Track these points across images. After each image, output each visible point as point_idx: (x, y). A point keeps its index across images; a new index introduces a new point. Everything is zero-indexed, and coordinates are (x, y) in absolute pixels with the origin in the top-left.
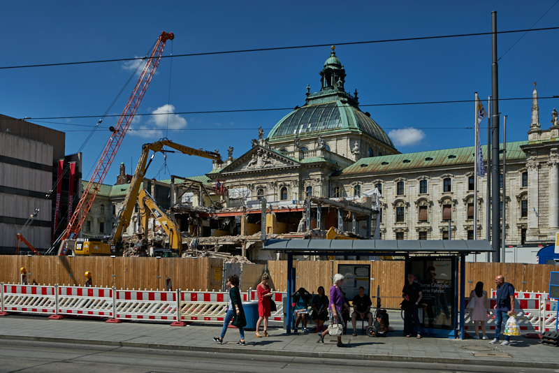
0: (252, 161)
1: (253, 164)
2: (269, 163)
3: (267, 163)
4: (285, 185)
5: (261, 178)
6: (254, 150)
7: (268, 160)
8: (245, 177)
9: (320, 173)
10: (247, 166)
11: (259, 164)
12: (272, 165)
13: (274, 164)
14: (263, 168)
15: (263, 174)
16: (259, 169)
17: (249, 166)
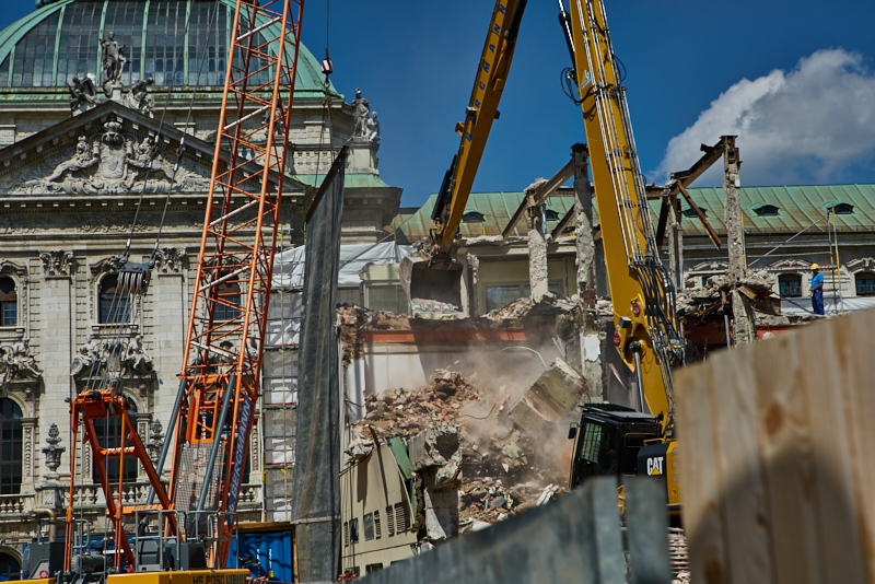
0: (74, 162)
1: (79, 172)
2: (160, 174)
3: (145, 173)
4: (234, 264)
5: (115, 230)
6: (88, 123)
7: (156, 165)
8: (47, 224)
9: (373, 229)
10: (46, 181)
11: (111, 175)
12: (165, 184)
13: (180, 179)
14: (129, 191)
15: (124, 217)
16: (116, 194)
17: (54, 180)
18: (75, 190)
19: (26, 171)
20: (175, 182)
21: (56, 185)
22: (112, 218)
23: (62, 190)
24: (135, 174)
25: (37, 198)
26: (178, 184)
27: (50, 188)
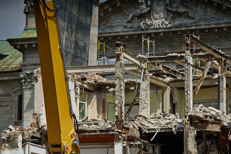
0: (137, 11)
1: (141, 17)
2: (185, 14)
3: (177, 14)
10: (124, 23)
11: (157, 17)
12: (188, 21)
14: (167, 26)
15: (165, 42)
16: (159, 29)
17: (128, 22)
18: (139, 28)
19: (113, 18)
20: (194, 19)
21: (129, 25)
22: (159, 44)
23: (132, 28)
24: (171, 16)
25: (117, 34)
26: (196, 21)
27: (125, 27)
